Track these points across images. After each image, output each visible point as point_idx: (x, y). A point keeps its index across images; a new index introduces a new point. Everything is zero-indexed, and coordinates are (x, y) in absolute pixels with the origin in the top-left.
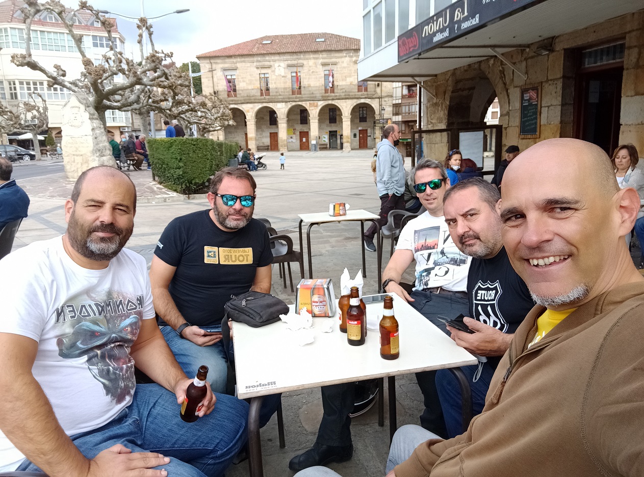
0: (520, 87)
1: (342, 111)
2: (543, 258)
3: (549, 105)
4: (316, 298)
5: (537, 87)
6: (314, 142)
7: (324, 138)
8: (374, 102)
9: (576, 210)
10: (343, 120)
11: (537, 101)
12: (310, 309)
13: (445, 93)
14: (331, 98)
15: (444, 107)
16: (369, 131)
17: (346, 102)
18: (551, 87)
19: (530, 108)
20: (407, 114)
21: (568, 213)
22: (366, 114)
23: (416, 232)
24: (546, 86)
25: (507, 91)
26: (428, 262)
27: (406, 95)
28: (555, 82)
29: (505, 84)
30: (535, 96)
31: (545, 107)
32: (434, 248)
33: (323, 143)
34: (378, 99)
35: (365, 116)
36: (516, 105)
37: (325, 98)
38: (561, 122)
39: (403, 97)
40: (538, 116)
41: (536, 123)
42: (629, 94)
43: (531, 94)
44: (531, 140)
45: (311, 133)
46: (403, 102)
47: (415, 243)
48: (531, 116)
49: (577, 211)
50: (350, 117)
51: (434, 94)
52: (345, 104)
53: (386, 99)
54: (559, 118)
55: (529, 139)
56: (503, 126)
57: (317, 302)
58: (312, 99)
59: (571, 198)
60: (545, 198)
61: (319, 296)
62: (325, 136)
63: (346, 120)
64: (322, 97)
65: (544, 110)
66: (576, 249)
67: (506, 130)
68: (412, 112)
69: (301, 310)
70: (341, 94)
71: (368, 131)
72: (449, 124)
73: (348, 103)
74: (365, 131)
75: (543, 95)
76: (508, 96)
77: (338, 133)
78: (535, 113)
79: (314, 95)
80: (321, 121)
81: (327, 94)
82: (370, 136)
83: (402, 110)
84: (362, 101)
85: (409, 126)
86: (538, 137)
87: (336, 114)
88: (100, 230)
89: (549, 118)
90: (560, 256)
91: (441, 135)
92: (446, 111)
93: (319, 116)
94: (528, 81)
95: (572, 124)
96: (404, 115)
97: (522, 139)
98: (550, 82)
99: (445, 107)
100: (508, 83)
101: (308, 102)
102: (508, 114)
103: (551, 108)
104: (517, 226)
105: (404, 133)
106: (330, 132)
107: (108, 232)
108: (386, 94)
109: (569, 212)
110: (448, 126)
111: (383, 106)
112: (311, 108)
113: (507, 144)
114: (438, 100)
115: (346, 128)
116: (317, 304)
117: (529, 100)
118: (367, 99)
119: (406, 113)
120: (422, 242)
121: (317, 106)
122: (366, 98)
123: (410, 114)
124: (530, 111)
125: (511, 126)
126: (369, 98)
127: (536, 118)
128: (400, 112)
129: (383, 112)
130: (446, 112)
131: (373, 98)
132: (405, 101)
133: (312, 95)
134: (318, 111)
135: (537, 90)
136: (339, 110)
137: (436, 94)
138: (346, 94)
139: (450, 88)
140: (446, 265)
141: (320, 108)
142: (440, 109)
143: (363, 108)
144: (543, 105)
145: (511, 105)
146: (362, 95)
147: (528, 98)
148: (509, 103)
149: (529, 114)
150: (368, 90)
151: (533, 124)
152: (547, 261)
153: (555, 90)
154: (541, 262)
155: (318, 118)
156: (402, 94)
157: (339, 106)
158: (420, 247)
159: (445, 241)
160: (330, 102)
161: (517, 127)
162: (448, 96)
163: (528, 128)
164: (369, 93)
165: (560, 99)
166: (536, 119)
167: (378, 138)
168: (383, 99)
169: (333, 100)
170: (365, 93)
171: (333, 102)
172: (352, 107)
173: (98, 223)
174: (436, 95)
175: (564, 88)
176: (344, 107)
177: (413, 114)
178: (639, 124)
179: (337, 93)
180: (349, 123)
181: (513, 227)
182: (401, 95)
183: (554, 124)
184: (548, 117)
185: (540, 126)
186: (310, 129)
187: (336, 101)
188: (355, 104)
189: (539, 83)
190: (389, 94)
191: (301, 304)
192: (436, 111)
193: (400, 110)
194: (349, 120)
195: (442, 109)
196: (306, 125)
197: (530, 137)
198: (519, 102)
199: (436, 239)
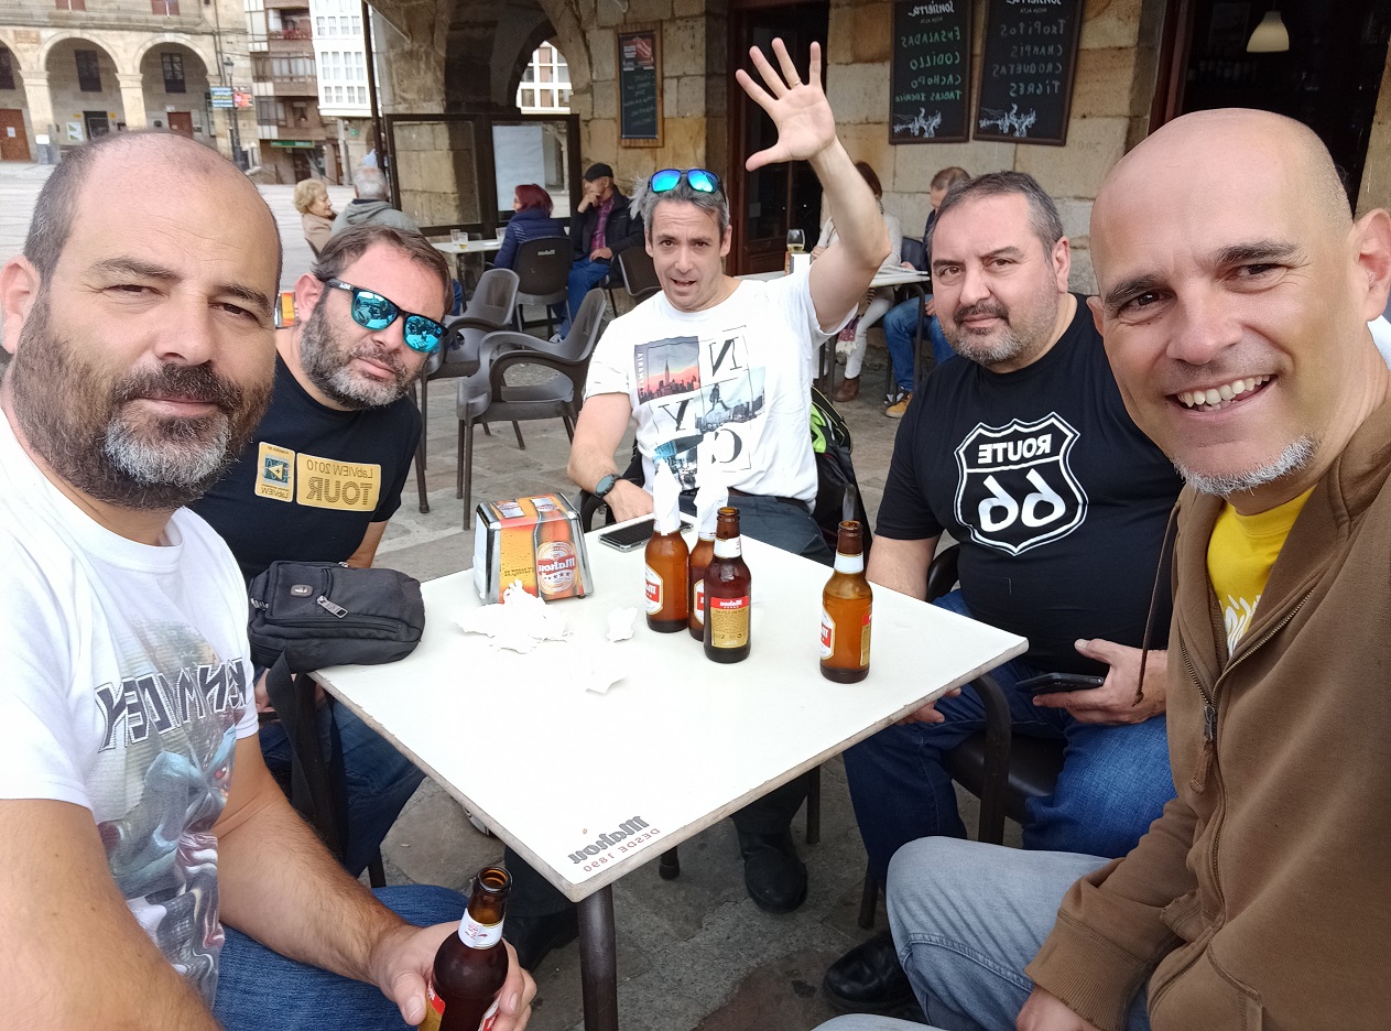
0: (615, 28)
1: (115, 59)
2: (1217, 386)
3: (680, 73)
4: (547, 551)
5: (652, 31)
6: (43, 139)
7: (72, 129)
8: (199, 43)
9: (1289, 267)
10: (121, 85)
11: (654, 64)
12: (531, 583)
13: (432, 28)
14: (78, 23)
15: (433, 63)
16: (196, 116)
17: (121, 36)
18: (680, 33)
19: (638, 78)
20: (287, 80)
21: (1273, 277)
22: (183, 74)
23: (638, 349)
24: (671, 30)
25: (584, 36)
26: (679, 423)
27: (278, 34)
28: (690, 24)
29: (578, 19)
30: (648, 52)
31: (672, 78)
32: (691, 388)
33: (70, 142)
34: (211, 38)
35: (180, 77)
36: (608, 69)
37: (61, 22)
38: (708, 113)
39: (271, 36)
40: (659, 98)
41: (653, 114)
42: (842, 59)
43: (639, 46)
44: (644, 151)
45: (32, 114)
46: (272, 49)
47: (637, 376)
48: (640, 97)
49: (1290, 271)
50: (140, 77)
51: (405, 28)
52: (121, 43)
53: (232, 38)
54: (702, 104)
55: (641, 148)
56: (582, 117)
57: (550, 562)
58: (19, 20)
59: (1278, 241)
60: (1222, 246)
61: (555, 544)
62: (73, 125)
63: (130, 84)
64: (51, 16)
65: (670, 85)
66: (1290, 358)
67: (587, 126)
68: (298, 77)
69: (507, 591)
70: (107, 15)
71: (193, 116)
72: (451, 104)
73: (128, 40)
74: (185, 117)
75: (665, 51)
76: (587, 47)
77: (110, 119)
78: (651, 91)
79: (27, 11)
80: (55, 84)
81: (65, 12)
82: (199, 130)
83: (272, 68)
84: (169, 38)
85: (294, 110)
86: (660, 144)
87: (97, 68)
88: (159, 393)
89: (681, 103)
90: (1255, 377)
91: (433, 131)
92: (439, 74)
93: (48, 69)
94: (630, 16)
95: (726, 119)
96: (278, 81)
97: (626, 148)
98: (678, 22)
99: (438, 63)
100: (584, 19)
101: (10, 30)
102: (589, 89)
103: (683, 80)
104: (1148, 321)
105: (285, 127)
106: (87, 114)
107: (189, 400)
108: (229, 26)
109: (1275, 275)
110: (448, 108)
111: (225, 56)
112: (19, 45)
113: (592, 159)
114: (416, 45)
115: (133, 104)
116: (552, 568)
117: (635, 60)
118: (181, 35)
119: (282, 77)
120: (656, 375)
121: (38, 41)
122: (176, 31)
123: (295, 80)
124: (639, 86)
125: (599, 119)
126: (186, 33)
127: (653, 103)
128: (268, 73)
129: (228, 69)
130: (441, 76)
131: (196, 34)
132: (277, 47)
133: (17, 11)
134: (43, 55)
135: (653, 38)
136: (106, 56)
137: (410, 30)
138: (121, 15)
139: (445, 18)
140: (726, 426)
141: (48, 46)
142: (423, 66)
143: (171, 55)
144: (666, 74)
145: (594, 68)
146: (165, 22)
147: (632, 55)
148: (590, 64)
149: (638, 93)
150: (182, 11)
151: (647, 115)
152: (1227, 391)
153: (691, 41)
154: (1213, 396)
155: (45, 74)
156: (268, 30)
157: (105, 47)
158: (655, 387)
159: (715, 368)
160: (77, 34)
161: (612, 121)
162: (441, 36)
163: (638, 123)
164: (185, 19)
165: (702, 61)
166: (655, 106)
167: (223, 136)
168: (223, 38)
169: (83, 27)
170: (174, 18)
171: (87, 35)
172: (142, 52)
173: (150, 364)
174: (410, 32)
175: (710, 38)
176: (120, 52)
177: (302, 80)
178: (861, 123)
179: (94, 10)
180: (139, 93)
181: (1139, 323)
182: (265, 33)
183: (692, 116)
184: (678, 101)
185: (663, 119)
186: (25, 103)
187: (95, 32)
188: (149, 45)
189: (655, 22)
190: (237, 26)
191: (507, 573)
192: (414, 71)
193: (267, 68)
194: (139, 85)
195: (428, 67)
196: (9, 92)
197: (642, 145)
198: (613, 61)
199: (693, 365)
